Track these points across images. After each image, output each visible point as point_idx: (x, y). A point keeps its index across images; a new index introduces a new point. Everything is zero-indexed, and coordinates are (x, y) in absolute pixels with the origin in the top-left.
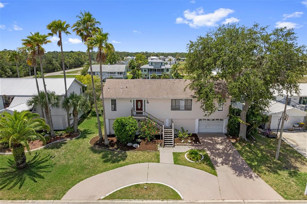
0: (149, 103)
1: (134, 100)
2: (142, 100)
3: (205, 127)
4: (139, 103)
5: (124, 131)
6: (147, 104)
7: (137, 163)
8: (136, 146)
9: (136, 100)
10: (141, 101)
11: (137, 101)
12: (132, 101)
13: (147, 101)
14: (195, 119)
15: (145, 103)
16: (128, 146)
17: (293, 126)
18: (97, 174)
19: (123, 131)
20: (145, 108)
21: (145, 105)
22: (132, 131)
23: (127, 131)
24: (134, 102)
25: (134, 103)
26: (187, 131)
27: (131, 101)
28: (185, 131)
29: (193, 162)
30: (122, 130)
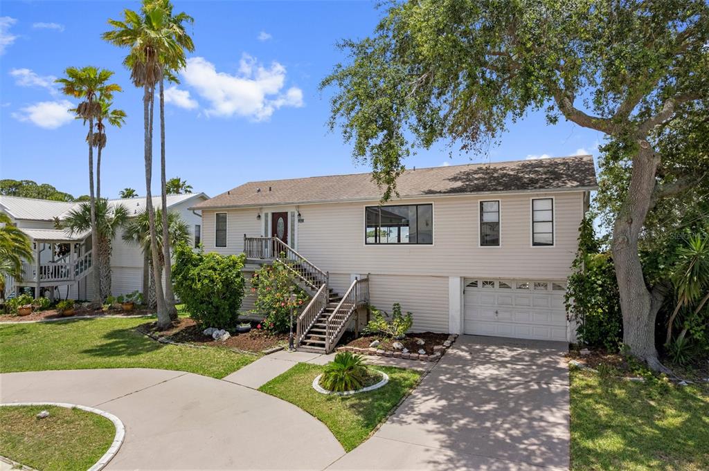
0: (302, 221)
1: (266, 215)
2: (287, 213)
3: (492, 314)
4: (280, 220)
6: (300, 224)
8: (217, 335)
9: (272, 213)
10: (285, 215)
11: (276, 216)
12: (263, 216)
13: (299, 215)
14: (448, 277)
15: (293, 221)
20: (293, 235)
21: (293, 225)
24: (266, 218)
25: (266, 221)
27: (259, 216)
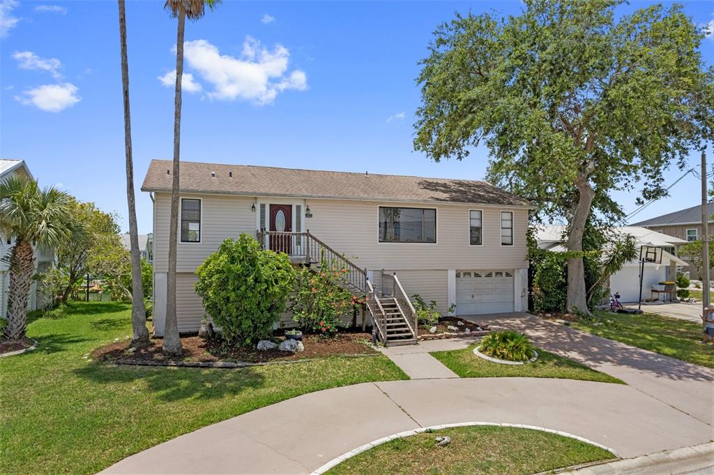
0: (311, 216)
1: (263, 206)
2: (291, 206)
3: (469, 298)
4: (280, 216)
5: (256, 280)
6: (308, 218)
7: (329, 387)
8: (291, 346)
9: (270, 205)
10: (287, 210)
11: (274, 209)
13: (308, 209)
14: (446, 270)
15: (298, 217)
16: (261, 351)
17: (653, 291)
18: (171, 436)
19: (250, 280)
21: (299, 222)
22: (283, 283)
23: (266, 281)
24: (263, 212)
25: (263, 217)
26: (434, 303)
27: (253, 207)
28: (428, 303)
29: (518, 363)
30: (248, 275)
